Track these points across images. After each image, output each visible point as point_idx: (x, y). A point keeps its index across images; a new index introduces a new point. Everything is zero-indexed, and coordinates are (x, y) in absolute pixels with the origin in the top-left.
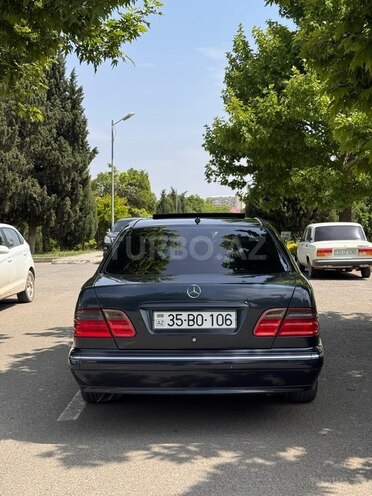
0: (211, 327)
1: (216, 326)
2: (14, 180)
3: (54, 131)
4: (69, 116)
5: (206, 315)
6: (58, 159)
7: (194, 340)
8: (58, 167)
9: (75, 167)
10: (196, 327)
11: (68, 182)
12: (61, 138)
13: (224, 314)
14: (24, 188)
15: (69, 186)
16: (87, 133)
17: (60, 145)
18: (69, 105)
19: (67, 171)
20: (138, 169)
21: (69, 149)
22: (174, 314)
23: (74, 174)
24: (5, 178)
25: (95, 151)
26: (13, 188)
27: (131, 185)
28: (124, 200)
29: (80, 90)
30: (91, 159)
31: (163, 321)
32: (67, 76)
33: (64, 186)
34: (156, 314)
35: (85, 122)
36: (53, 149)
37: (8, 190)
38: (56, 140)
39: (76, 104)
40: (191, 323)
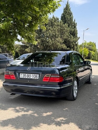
0: (32, 78)
1: (34, 78)
2: (59, 45)
3: (69, 33)
4: (73, 30)
5: (32, 75)
6: (70, 40)
7: (28, 81)
8: (70, 41)
9: (74, 41)
10: (29, 78)
11: (72, 45)
12: (71, 35)
13: (36, 75)
14: (62, 46)
15: (72, 46)
16: (77, 33)
17: (71, 37)
18: (73, 27)
19: (72, 42)
20: (92, 42)
21: (73, 37)
22: (24, 74)
23: (74, 43)
24: (57, 44)
25: (79, 38)
26: (59, 46)
27: (90, 45)
28: (88, 49)
29: (76, 23)
30: (78, 39)
31: (22, 76)
32: (73, 21)
33: (71, 46)
34: (20, 74)
35: (77, 31)
36: (69, 37)
37: (57, 47)
38: (70, 35)
39: (75, 27)
40: (28, 77)
